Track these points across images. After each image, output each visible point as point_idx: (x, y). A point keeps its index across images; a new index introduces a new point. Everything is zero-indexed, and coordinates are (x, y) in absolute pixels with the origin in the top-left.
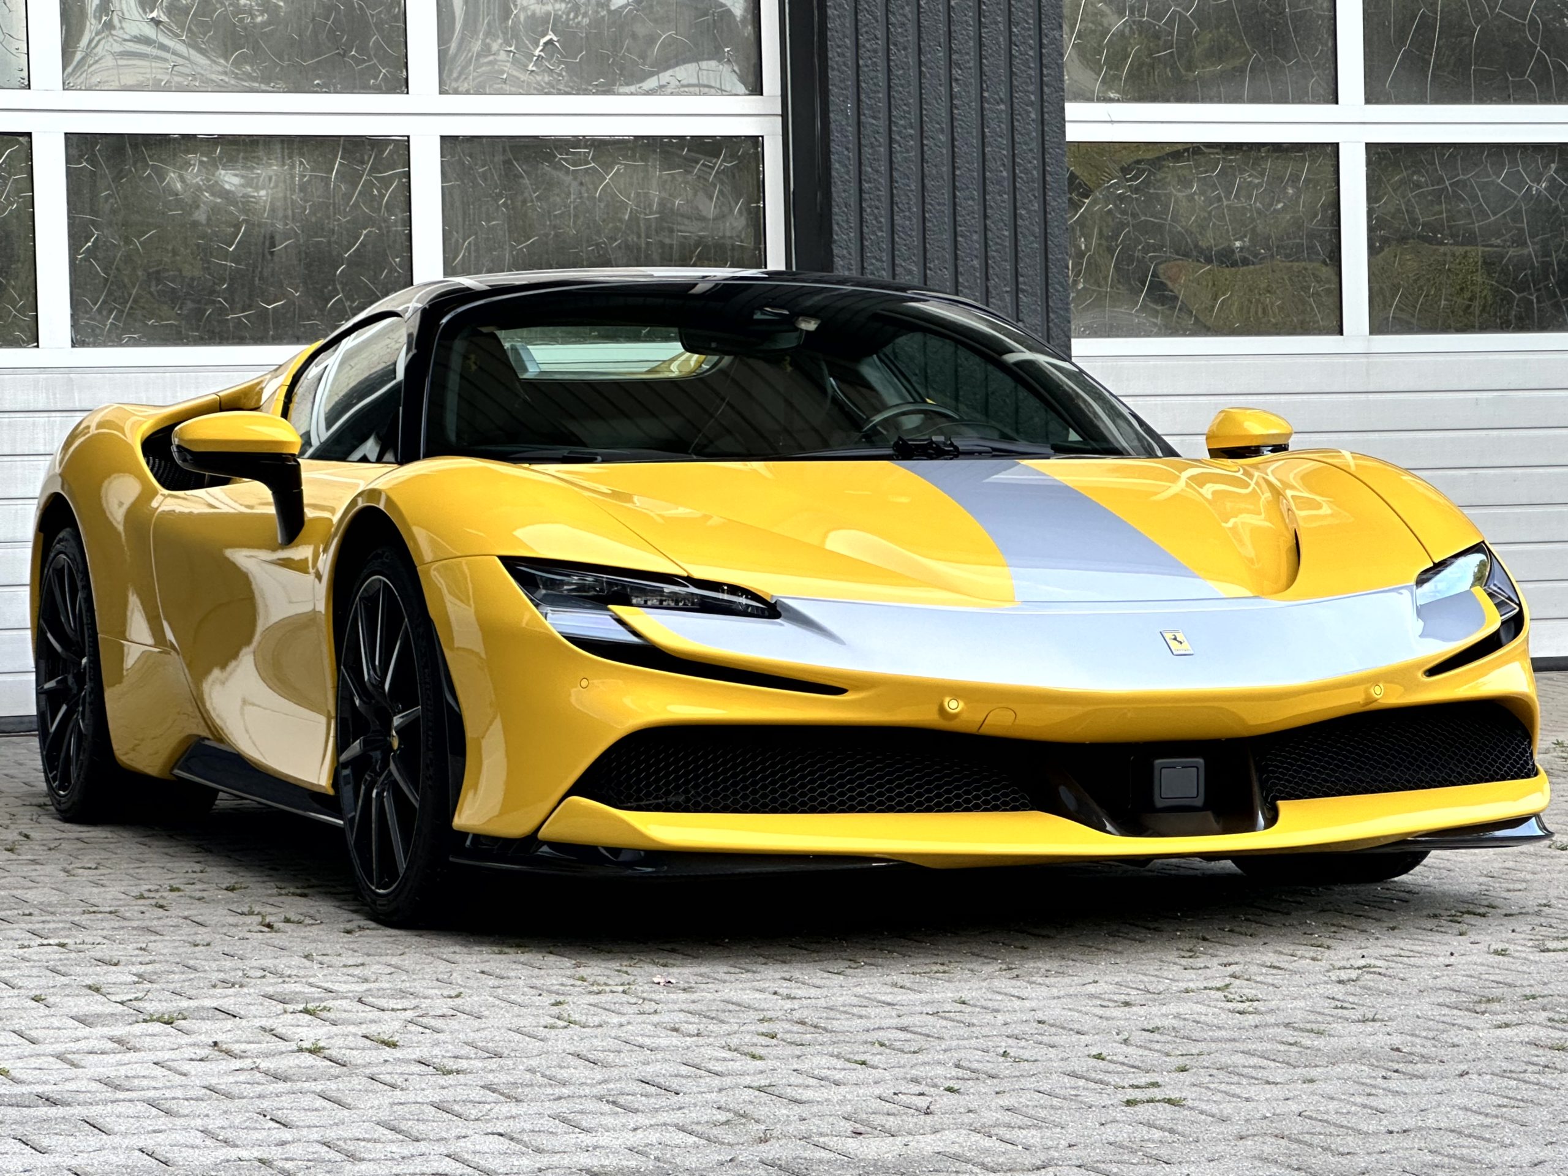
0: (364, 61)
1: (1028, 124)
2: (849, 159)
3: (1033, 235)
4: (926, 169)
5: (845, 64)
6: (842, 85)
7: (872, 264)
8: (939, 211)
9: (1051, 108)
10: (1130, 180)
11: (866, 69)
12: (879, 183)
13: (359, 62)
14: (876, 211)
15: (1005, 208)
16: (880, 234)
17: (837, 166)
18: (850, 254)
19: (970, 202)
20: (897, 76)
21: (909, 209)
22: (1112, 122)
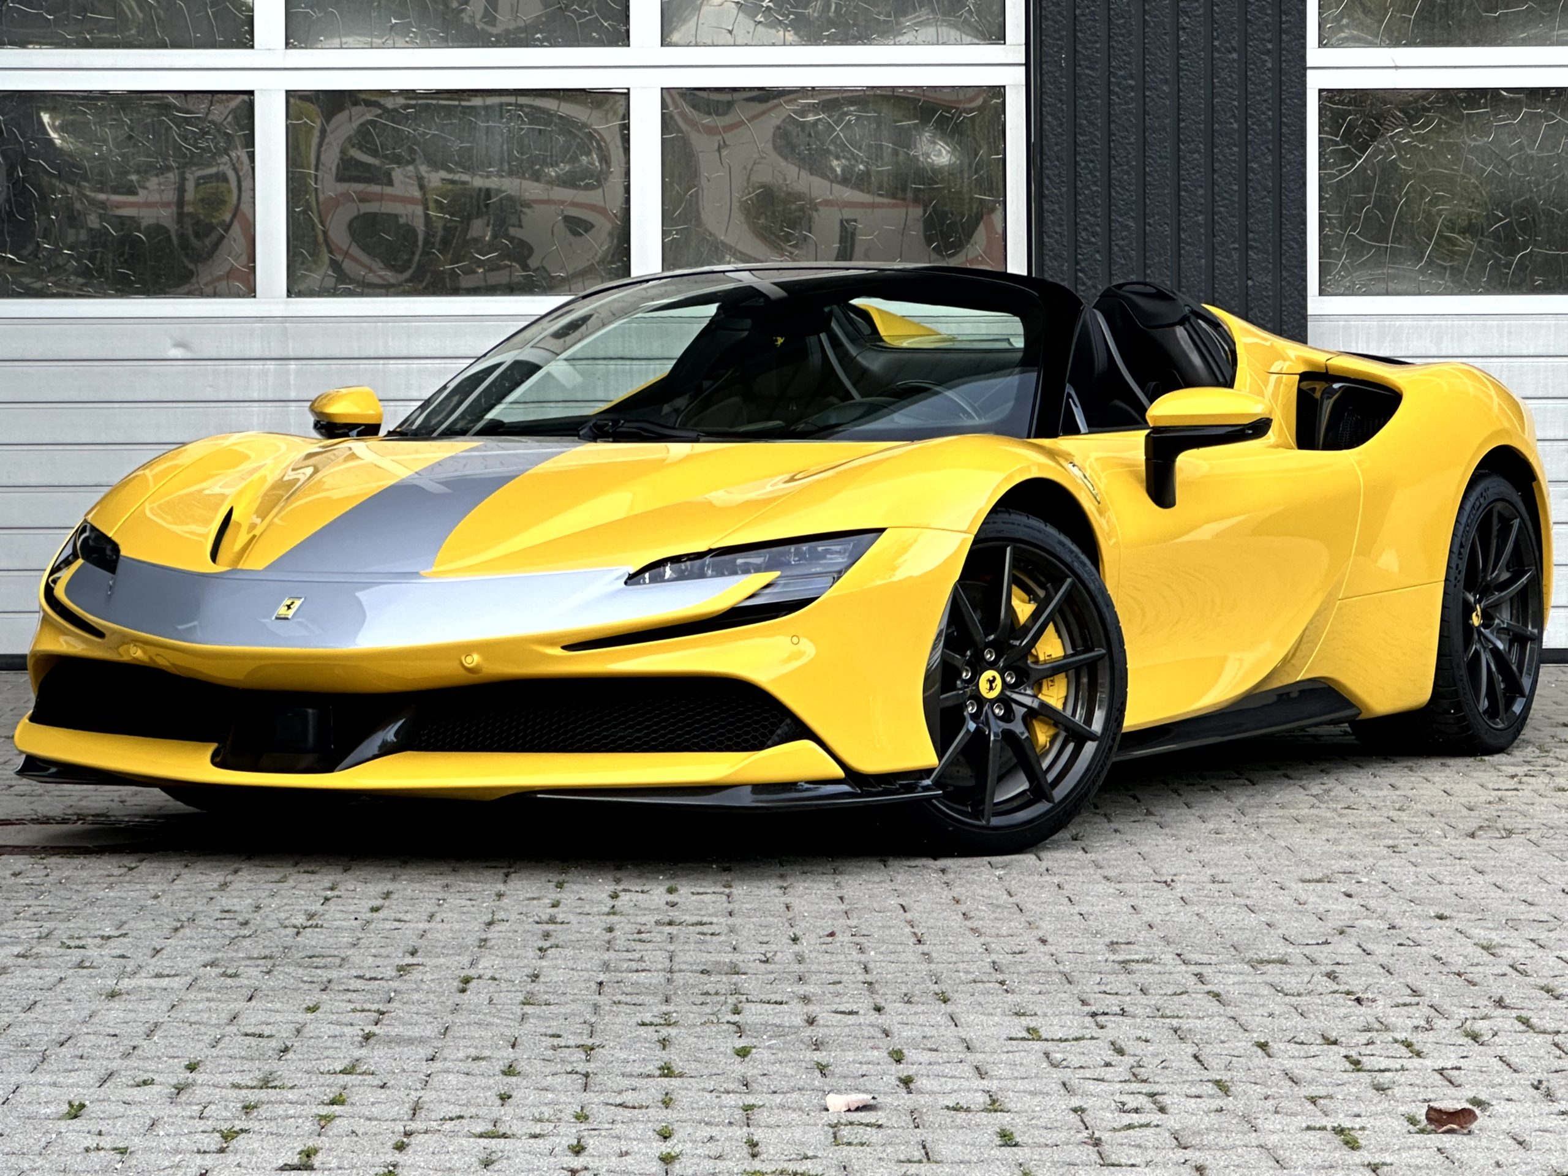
0: (585, 15)
1: (1263, 73)
2: (1062, 110)
3: (1265, 188)
4: (1148, 122)
5: (1060, 13)
6: (1057, 36)
7: (1086, 220)
8: (1160, 165)
9: (1290, 57)
10: (1418, 128)
11: (1083, 19)
12: (1095, 136)
13: (580, 16)
14: (1091, 165)
15: (1234, 161)
16: (1094, 189)
17: (1050, 118)
18: (1061, 209)
19: (1196, 156)
20: (1117, 25)
21: (1128, 163)
22: (1396, 67)
